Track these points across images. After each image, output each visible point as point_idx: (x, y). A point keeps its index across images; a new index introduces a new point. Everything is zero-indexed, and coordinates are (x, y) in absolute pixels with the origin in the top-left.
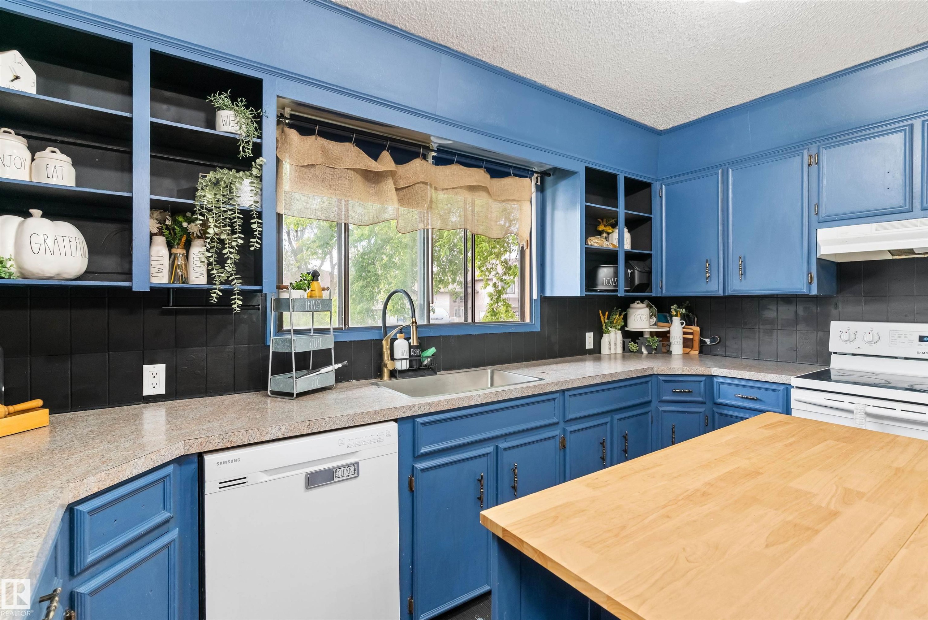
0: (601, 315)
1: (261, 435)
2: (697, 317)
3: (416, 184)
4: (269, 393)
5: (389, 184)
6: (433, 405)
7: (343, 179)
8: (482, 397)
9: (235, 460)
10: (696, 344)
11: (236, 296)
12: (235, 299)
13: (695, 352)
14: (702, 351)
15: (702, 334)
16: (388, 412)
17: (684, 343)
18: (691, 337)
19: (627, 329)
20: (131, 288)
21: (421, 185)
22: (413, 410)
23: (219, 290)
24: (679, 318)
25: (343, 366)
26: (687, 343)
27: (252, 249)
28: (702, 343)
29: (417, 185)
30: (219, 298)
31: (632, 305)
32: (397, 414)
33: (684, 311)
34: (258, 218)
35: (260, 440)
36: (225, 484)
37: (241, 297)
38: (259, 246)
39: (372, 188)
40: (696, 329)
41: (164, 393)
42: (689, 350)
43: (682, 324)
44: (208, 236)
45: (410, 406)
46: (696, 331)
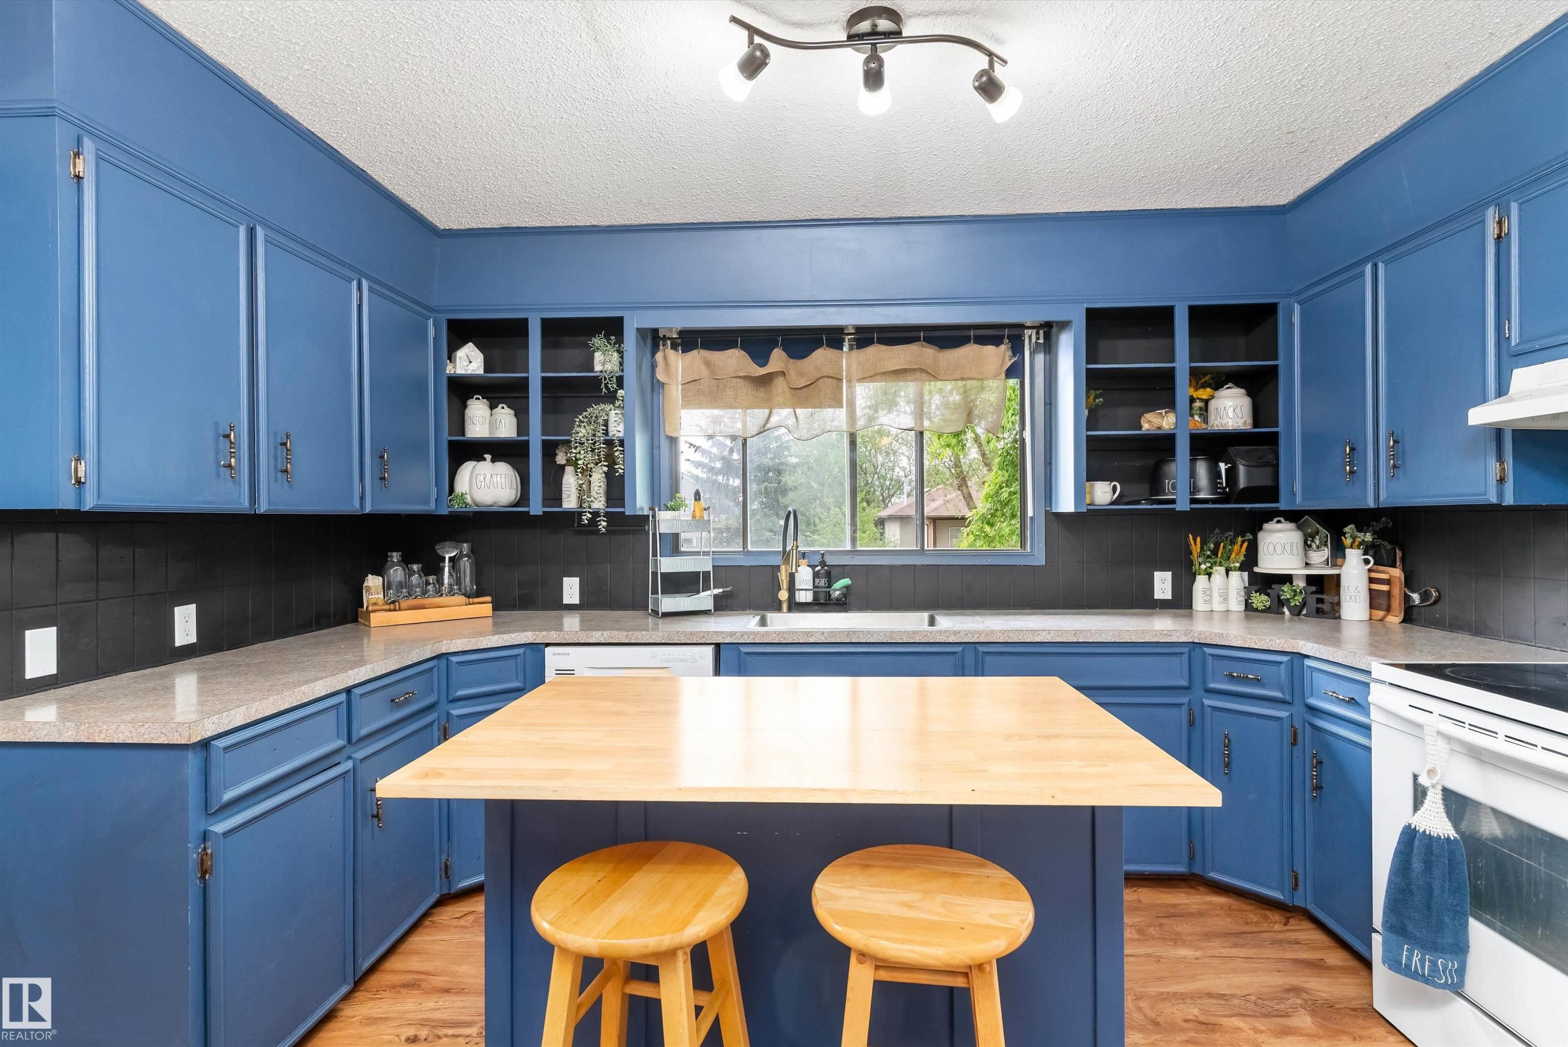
0: (1192, 542)
1: (587, 636)
2: (1402, 549)
3: (818, 379)
4: (650, 611)
5: (780, 385)
6: (759, 635)
7: (727, 389)
8: (826, 635)
9: (566, 654)
10: (1397, 603)
11: (602, 518)
12: (600, 521)
13: (1394, 619)
14: (1410, 616)
15: (1409, 583)
16: (706, 635)
17: (1371, 599)
18: (1385, 588)
19: (1256, 570)
20: (529, 512)
21: (826, 380)
22: (734, 637)
23: (589, 512)
24: (1360, 551)
25: (723, 592)
26: (1377, 600)
27: (617, 474)
28: (1407, 598)
29: (821, 381)
30: (589, 520)
31: (1266, 526)
32: (716, 638)
33: (1369, 537)
34: (620, 446)
35: (586, 642)
36: (560, 672)
37: (605, 519)
38: (623, 471)
39: (761, 393)
40: (1396, 573)
41: (578, 603)
42: (1380, 614)
43: (1367, 562)
44: (579, 466)
45: (731, 633)
46: (1395, 577)
